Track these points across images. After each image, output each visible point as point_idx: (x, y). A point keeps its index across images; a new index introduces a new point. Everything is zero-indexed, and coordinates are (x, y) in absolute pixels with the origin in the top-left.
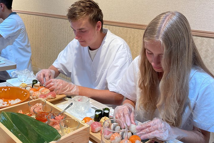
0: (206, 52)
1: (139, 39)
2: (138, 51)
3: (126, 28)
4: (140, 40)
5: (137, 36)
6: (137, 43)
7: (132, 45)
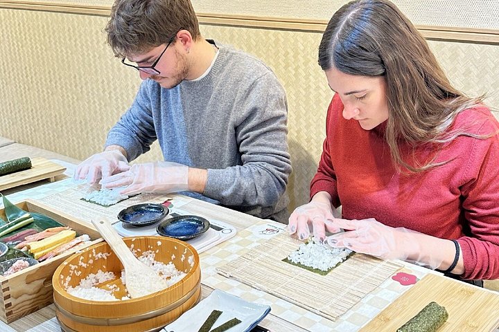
0: (465, 76)
1: (309, 57)
2: (309, 86)
3: (273, 31)
4: (311, 59)
5: (304, 50)
6: (305, 66)
7: (294, 72)
